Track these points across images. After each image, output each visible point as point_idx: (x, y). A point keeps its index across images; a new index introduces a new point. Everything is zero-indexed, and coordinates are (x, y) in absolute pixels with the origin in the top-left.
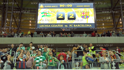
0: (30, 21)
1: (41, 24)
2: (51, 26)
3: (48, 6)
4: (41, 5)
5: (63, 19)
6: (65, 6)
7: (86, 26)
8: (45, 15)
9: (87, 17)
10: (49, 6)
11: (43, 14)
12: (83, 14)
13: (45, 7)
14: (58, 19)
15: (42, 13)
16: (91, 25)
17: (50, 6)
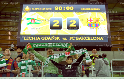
0: (10, 33)
1: (26, 36)
2: (40, 38)
3: (36, 9)
4: (27, 8)
5: (60, 28)
6: (63, 8)
7: (95, 38)
8: (33, 21)
9: (97, 25)
10: (38, 9)
11: (30, 21)
12: (91, 20)
13: (33, 9)
14: (52, 28)
15: (27, 19)
16: (102, 38)
17: (41, 9)
